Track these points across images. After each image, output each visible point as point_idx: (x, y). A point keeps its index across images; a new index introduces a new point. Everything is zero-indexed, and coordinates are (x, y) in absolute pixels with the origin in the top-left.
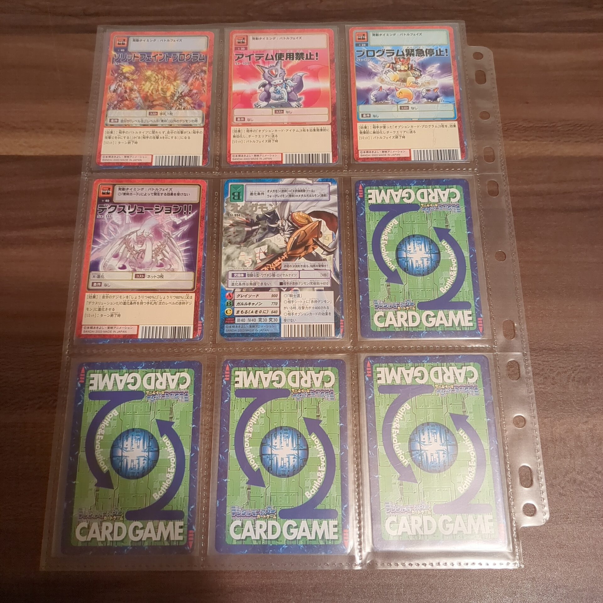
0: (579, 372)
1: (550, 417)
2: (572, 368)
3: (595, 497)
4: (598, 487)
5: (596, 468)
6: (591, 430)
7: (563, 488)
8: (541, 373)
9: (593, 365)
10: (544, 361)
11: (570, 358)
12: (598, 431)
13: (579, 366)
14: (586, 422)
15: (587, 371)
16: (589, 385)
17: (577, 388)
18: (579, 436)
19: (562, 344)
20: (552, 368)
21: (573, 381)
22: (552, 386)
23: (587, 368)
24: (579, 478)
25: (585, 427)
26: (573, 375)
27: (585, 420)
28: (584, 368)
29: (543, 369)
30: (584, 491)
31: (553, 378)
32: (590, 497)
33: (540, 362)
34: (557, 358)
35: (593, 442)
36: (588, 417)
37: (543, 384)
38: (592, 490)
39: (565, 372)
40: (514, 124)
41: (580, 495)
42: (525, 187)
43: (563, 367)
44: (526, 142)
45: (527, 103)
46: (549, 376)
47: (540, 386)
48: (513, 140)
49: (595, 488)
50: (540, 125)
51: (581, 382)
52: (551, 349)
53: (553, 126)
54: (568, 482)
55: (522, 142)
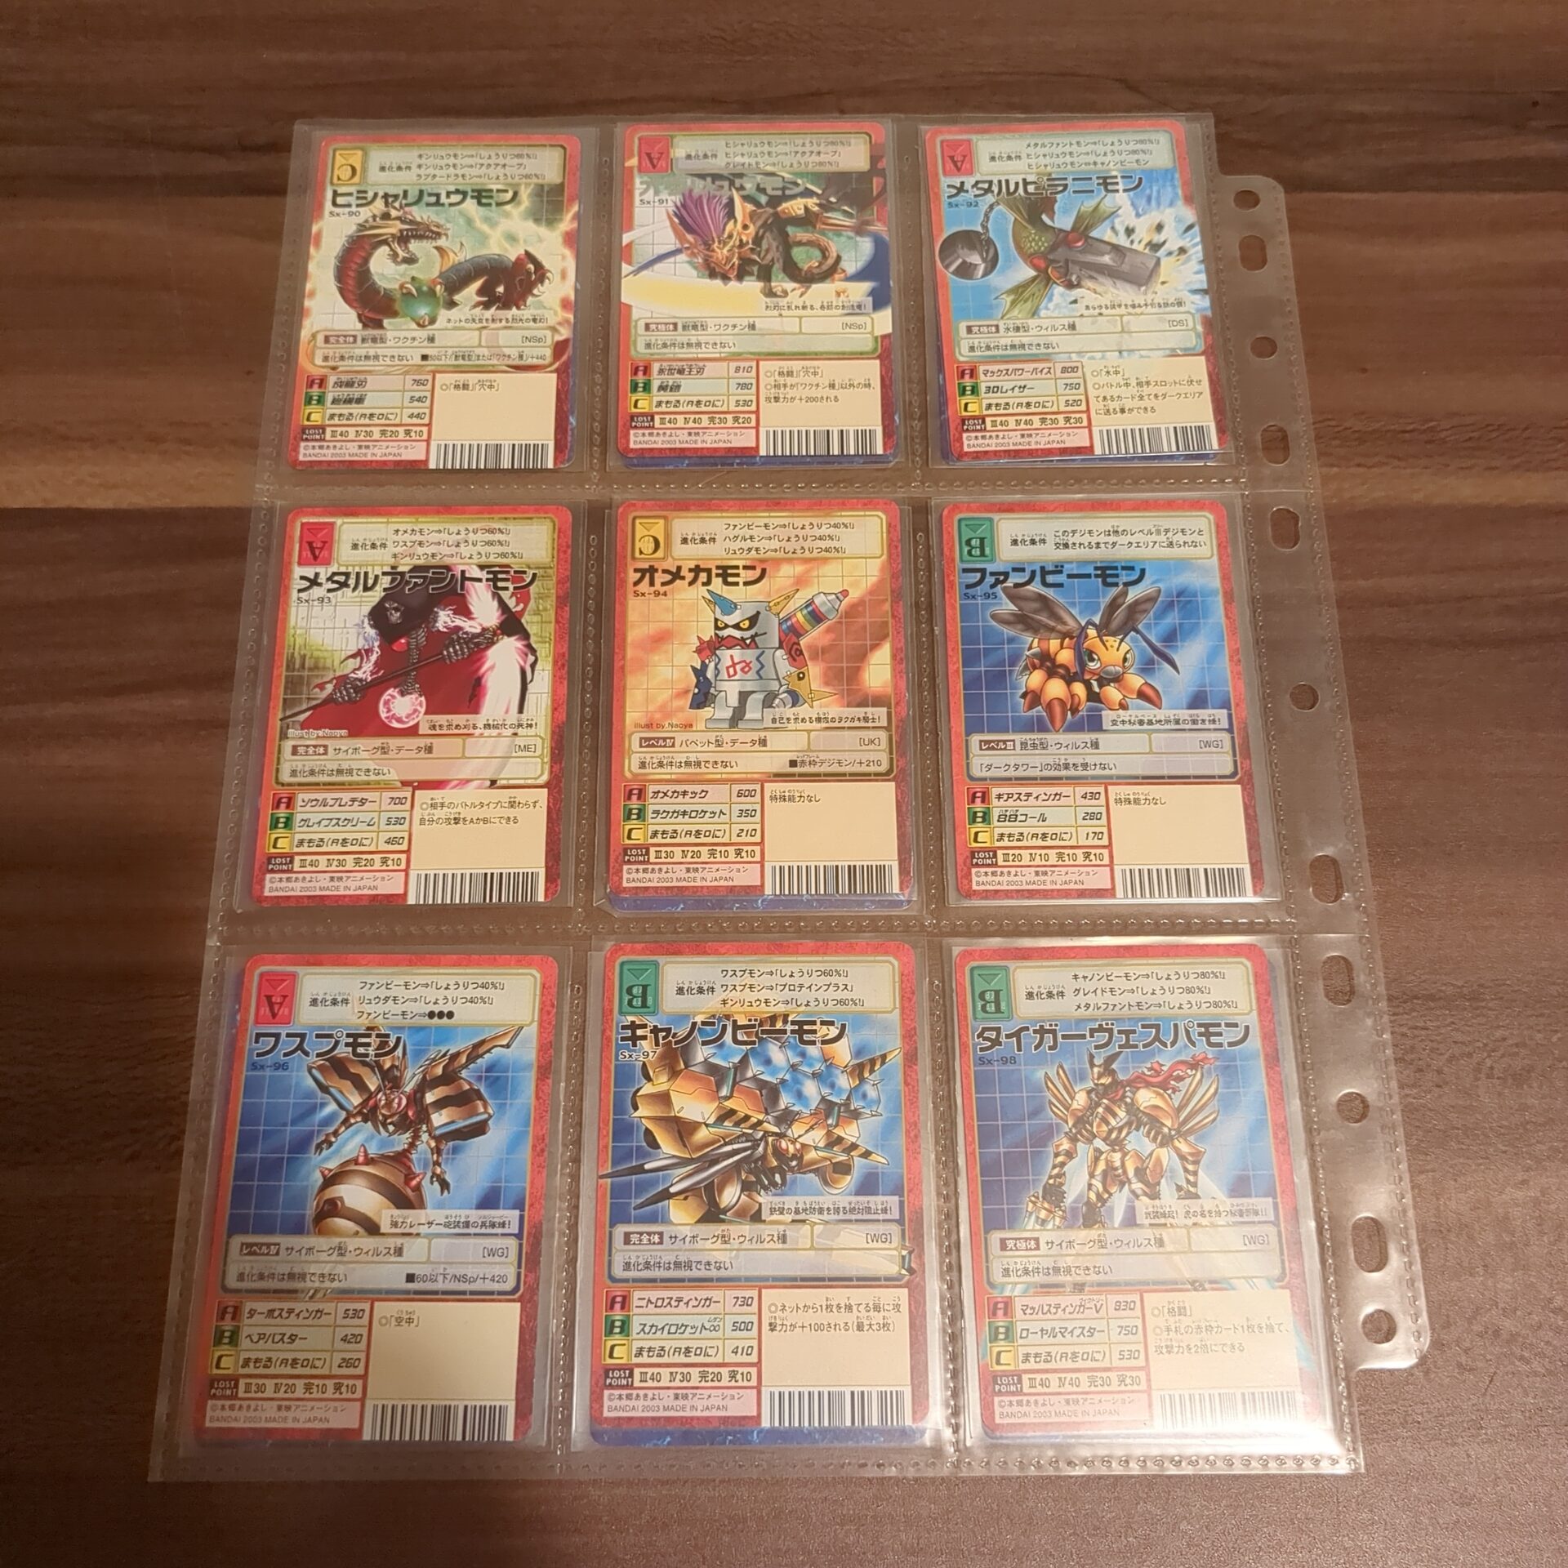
0: (1503, 1056)
1: (1433, 1171)
2: (1486, 1045)
3: (1550, 1372)
4: (1555, 1348)
5: (1550, 1301)
6: (1536, 1202)
7: (1466, 1351)
8: (1408, 1057)
9: (1539, 1036)
10: (1416, 1028)
11: (1482, 1020)
12: (1553, 1207)
13: (1504, 1039)
14: (1524, 1182)
15: (1523, 1052)
16: (1530, 1087)
17: (1500, 1094)
18: (1506, 1218)
19: (1460, 983)
20: (1435, 1045)
21: (1488, 1077)
22: (1437, 1090)
23: (1524, 1045)
24: (1508, 1325)
25: (1519, 1194)
26: (1489, 1063)
27: (1520, 1176)
28: (1517, 1045)
29: (1413, 1048)
30: (1522, 1358)
31: (1439, 1072)
32: (1536, 1374)
33: (1404, 1030)
34: (1450, 1020)
35: (1542, 1233)
36: (1528, 1169)
37: (1414, 1086)
38: (1542, 1355)
39: (1470, 1055)
40: (1333, 423)
41: (1510, 1368)
42: (1362, 583)
43: (1463, 1043)
44: (1361, 470)
45: (1364, 370)
46: (1429, 1066)
47: (1407, 1091)
48: (1332, 466)
49: (1549, 1351)
50: (1396, 427)
51: (1510, 1081)
52: (1432, 998)
53: (1432, 429)
54: (1480, 1335)
55: (1353, 470)
